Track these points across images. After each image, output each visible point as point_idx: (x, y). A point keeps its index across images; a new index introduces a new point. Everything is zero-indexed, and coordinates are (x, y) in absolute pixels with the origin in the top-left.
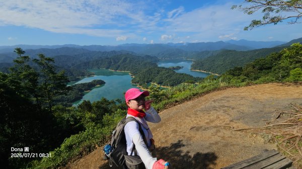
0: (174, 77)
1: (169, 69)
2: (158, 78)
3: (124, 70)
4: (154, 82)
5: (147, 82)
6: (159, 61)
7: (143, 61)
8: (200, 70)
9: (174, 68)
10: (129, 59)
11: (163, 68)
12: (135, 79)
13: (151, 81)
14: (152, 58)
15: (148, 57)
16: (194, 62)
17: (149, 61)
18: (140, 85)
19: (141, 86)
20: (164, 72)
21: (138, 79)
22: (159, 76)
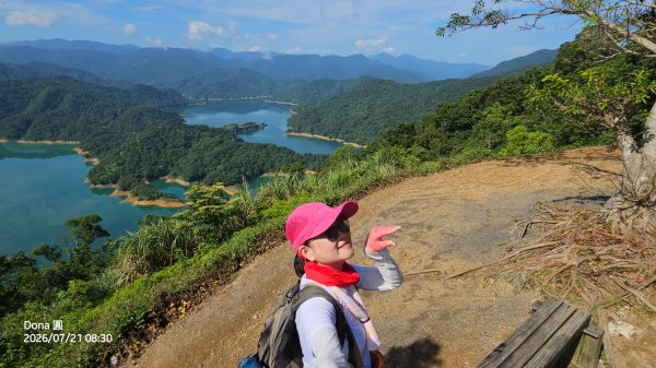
0: (239, 157)
1: (223, 132)
2: (188, 161)
3: (53, 138)
4: (175, 175)
5: (151, 177)
6: (186, 105)
7: (128, 105)
8: (312, 132)
9: (238, 130)
10: (68, 98)
11: (204, 128)
12: (101, 167)
13: (164, 173)
14: (160, 95)
15: (147, 91)
16: (295, 109)
17: (151, 104)
18: (125, 189)
19: (128, 193)
20: (206, 140)
21: (114, 168)
22: (191, 155)
